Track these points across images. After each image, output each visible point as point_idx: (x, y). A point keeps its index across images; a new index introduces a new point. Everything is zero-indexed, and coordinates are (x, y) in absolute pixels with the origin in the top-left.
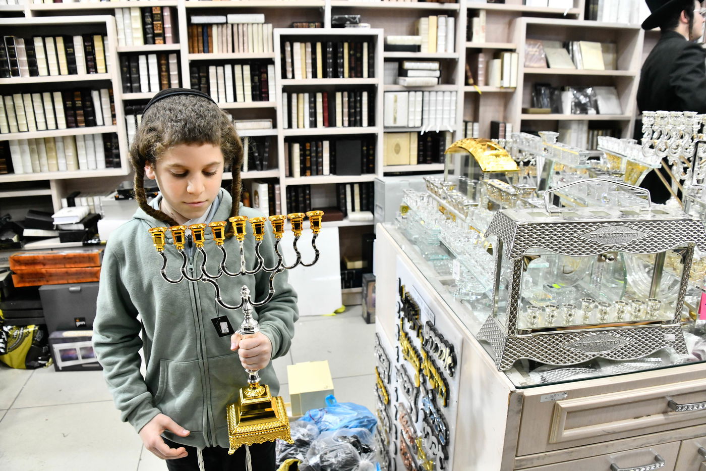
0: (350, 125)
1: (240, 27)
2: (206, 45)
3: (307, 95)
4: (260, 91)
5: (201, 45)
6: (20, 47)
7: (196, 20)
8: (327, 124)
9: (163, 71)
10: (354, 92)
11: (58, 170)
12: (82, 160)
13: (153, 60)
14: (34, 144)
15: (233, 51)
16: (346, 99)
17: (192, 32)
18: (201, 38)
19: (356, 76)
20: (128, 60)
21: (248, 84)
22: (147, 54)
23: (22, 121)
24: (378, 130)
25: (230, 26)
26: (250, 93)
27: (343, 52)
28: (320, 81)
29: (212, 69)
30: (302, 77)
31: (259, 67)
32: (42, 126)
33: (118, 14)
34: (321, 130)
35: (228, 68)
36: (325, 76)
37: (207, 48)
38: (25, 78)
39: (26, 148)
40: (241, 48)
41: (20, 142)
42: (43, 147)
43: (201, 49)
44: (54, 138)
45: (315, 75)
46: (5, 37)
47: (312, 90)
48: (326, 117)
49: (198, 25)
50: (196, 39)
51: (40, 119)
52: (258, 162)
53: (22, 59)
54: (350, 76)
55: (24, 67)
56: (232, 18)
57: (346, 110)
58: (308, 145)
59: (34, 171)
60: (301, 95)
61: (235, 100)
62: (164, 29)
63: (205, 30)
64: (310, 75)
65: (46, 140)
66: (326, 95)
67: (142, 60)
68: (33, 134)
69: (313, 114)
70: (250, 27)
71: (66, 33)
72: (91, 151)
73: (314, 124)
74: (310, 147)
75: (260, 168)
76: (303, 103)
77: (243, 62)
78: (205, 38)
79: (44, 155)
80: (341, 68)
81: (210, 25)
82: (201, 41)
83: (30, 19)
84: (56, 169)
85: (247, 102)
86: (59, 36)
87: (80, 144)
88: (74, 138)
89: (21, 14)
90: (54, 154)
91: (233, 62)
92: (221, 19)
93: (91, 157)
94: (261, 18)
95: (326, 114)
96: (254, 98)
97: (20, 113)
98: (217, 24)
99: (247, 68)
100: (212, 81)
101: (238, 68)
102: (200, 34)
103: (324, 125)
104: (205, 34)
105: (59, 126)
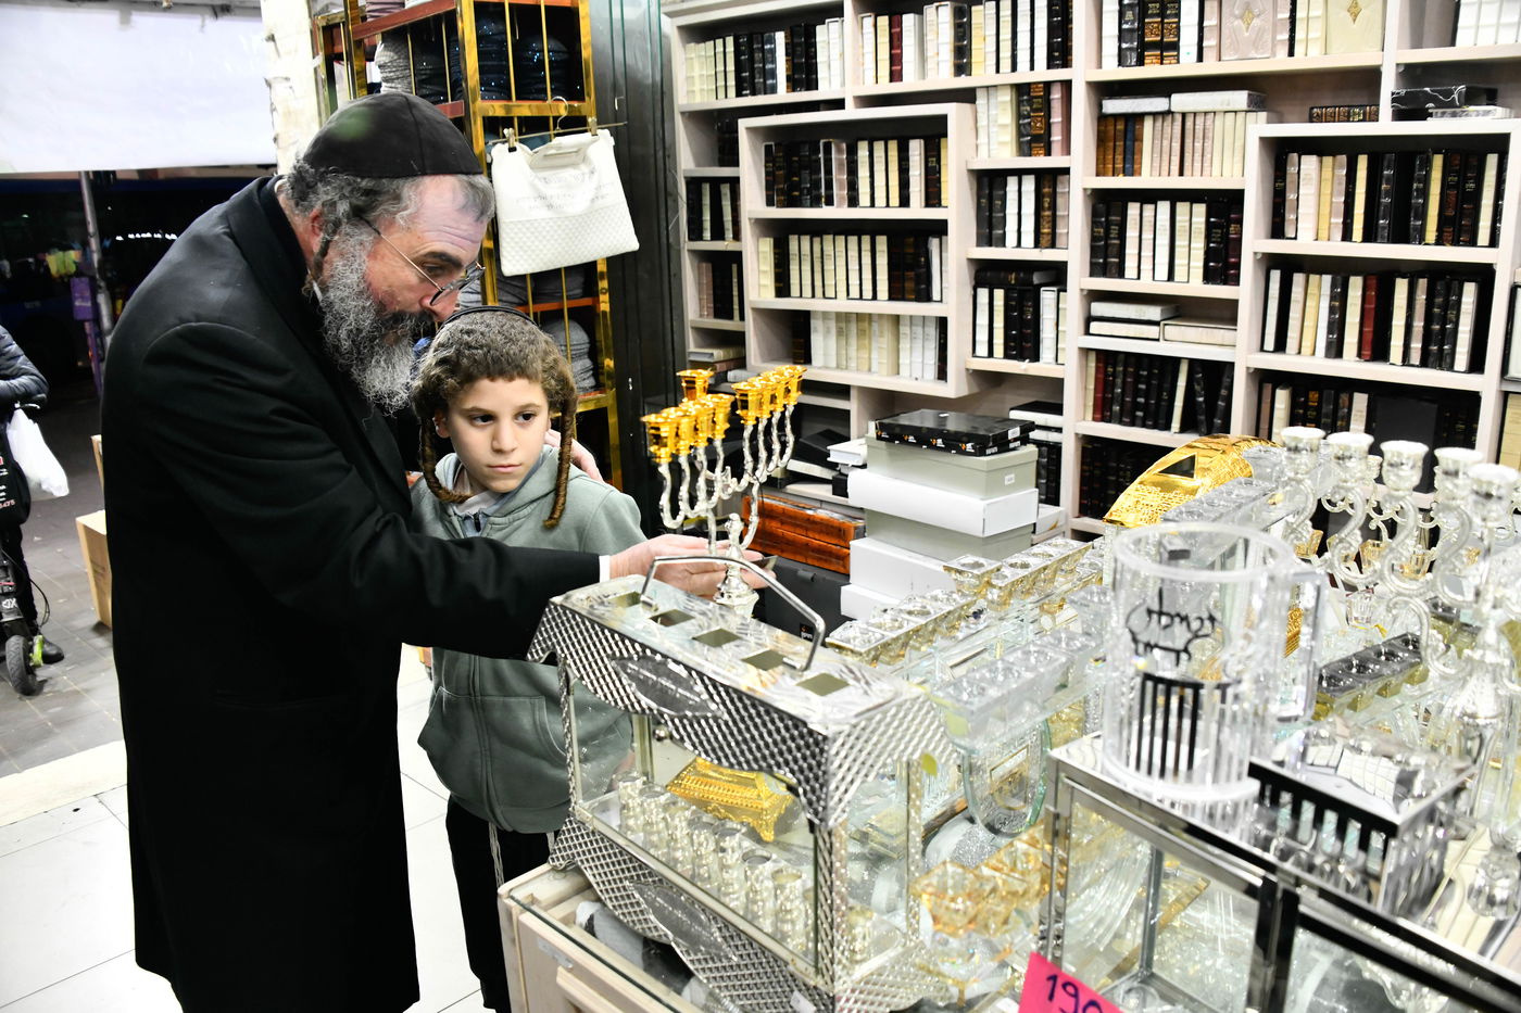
0: (1424, 363)
1: (1200, 120)
2: (1128, 156)
3: (1327, 279)
4: (1221, 264)
5: (1119, 158)
6: (838, 157)
7: (1113, 106)
8: (1367, 352)
9: (1044, 210)
10: (1445, 279)
11: (870, 370)
12: (904, 359)
13: (1029, 184)
14: (843, 318)
15: (1181, 173)
16: (1421, 297)
17: (1105, 132)
18: (1120, 144)
19: (1456, 242)
20: (989, 184)
21: (1199, 245)
22: (1020, 173)
23: (829, 281)
24: (1486, 385)
25: (1179, 118)
26: (1201, 264)
27: (1426, 180)
28: (1359, 249)
29: (1133, 209)
30: (1314, 233)
31: (1224, 207)
32: (855, 292)
33: (981, 100)
34: (1351, 366)
35: (1164, 207)
36: (1370, 236)
37: (1130, 166)
38: (839, 211)
39: (833, 325)
40: (1197, 165)
41: (825, 315)
42: (853, 327)
43: (1119, 166)
44: (870, 315)
45: (1347, 235)
46: (822, 141)
47: (1339, 269)
48: (1369, 337)
49: (1116, 117)
50: (1111, 144)
51: (854, 280)
52: (1203, 418)
53: (840, 177)
54: (1439, 242)
55: (840, 192)
56: (1181, 101)
57: (1419, 324)
58: (1314, 396)
59: (838, 367)
60: (1314, 278)
61: (1171, 277)
62: (1049, 126)
63: (1129, 127)
64: (1339, 235)
65: (860, 317)
66: (1373, 282)
67: (1012, 182)
68: (842, 305)
69: (1337, 326)
70: (1219, 118)
71: (900, 132)
72: (918, 344)
73: (1335, 349)
74: (1320, 401)
75: (1204, 430)
76: (1313, 299)
77: (1192, 196)
78: (1128, 143)
79: (853, 341)
80: (1416, 219)
81: (1138, 118)
82: (1120, 150)
83: (852, 113)
84: (866, 367)
85: (1192, 283)
86: (893, 139)
87: (904, 329)
88: (896, 319)
89: (838, 104)
90: (867, 342)
91: (1175, 196)
92: (1157, 104)
93: (917, 357)
94: (1240, 98)
95: (1368, 329)
96: (1209, 276)
97: (829, 266)
98: (1155, 115)
99: (1200, 210)
100: (1132, 233)
101: (1182, 208)
102: (1120, 135)
103: (1360, 355)
104: (1129, 136)
105: (879, 296)
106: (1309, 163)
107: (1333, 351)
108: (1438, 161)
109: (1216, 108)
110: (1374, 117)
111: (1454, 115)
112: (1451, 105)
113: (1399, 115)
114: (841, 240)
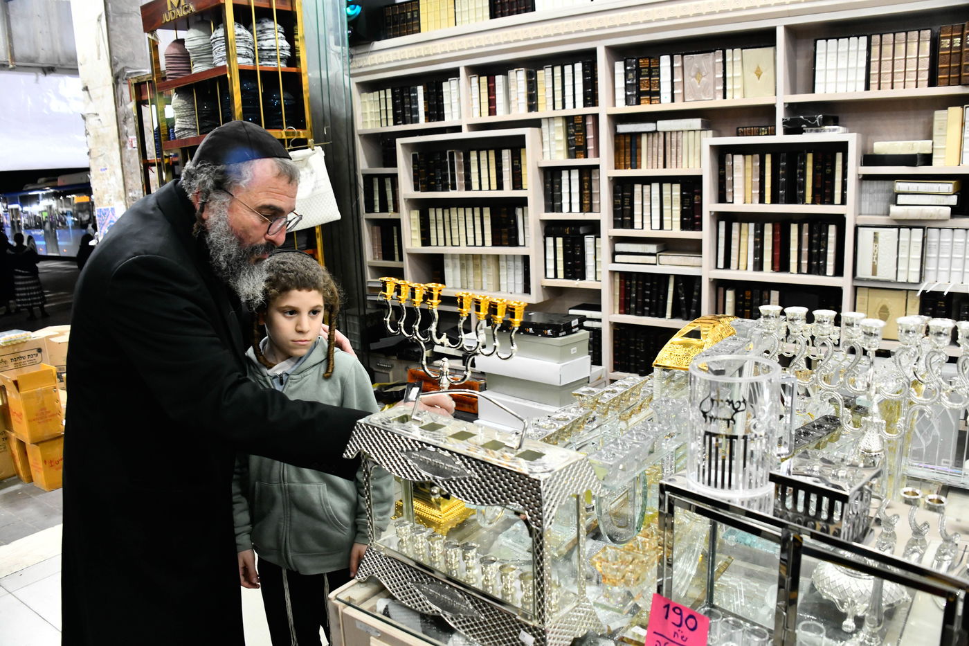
0: (809, 272)
1: (674, 136)
2: (633, 158)
3: (752, 225)
4: (691, 218)
5: (628, 158)
6: (458, 160)
7: (623, 128)
8: (777, 267)
9: (584, 189)
10: (817, 224)
11: (482, 289)
12: (503, 282)
13: (575, 175)
14: (464, 258)
15: (665, 167)
16: (806, 234)
17: (619, 143)
18: (628, 150)
19: (823, 202)
20: (551, 175)
21: (677, 208)
22: (569, 168)
23: (455, 235)
24: (845, 282)
25: (662, 135)
26: (679, 219)
27: (804, 168)
28: (769, 208)
29: (637, 188)
30: (743, 199)
31: (691, 186)
32: (471, 242)
33: (545, 125)
34: (768, 275)
35: (656, 186)
36: (775, 200)
37: (635, 164)
38: (460, 193)
39: (458, 262)
40: (674, 162)
41: (453, 256)
42: (471, 263)
43: (628, 163)
44: (481, 255)
45: (762, 200)
46: (448, 152)
47: (759, 220)
48: (777, 258)
49: (625, 134)
50: (623, 151)
51: (470, 235)
52: (684, 309)
53: (459, 173)
54: (814, 202)
55: (460, 182)
56: (663, 125)
57: (805, 250)
58: (748, 293)
59: (462, 288)
60: (744, 225)
61: (661, 227)
62: (586, 140)
63: (633, 141)
64: (757, 199)
65: (475, 257)
66: (778, 226)
67: (565, 174)
68: (463, 250)
69: (759, 252)
70: (685, 134)
71: (496, 145)
72: (512, 272)
73: (759, 266)
74: (752, 296)
75: (685, 316)
76: (745, 237)
77: (672, 180)
78: (633, 150)
79: (471, 271)
80: (800, 190)
81: (638, 135)
82: (628, 154)
83: (466, 134)
84: (480, 288)
85: (674, 230)
86: (491, 149)
87: (503, 263)
88: (497, 257)
89: (458, 129)
90: (479, 271)
91: (662, 180)
92: (649, 127)
93: (511, 280)
94: (696, 123)
95: (777, 254)
96: (684, 226)
97: (455, 227)
98: (648, 133)
99: (677, 187)
100: (637, 202)
101: (666, 187)
102: (628, 145)
103: (773, 268)
104: (633, 145)
105: (486, 243)
106: (738, 159)
107: (758, 267)
108: (810, 157)
109: (684, 129)
110: (773, 133)
111: (817, 131)
112: (815, 125)
113: (787, 132)
114: (461, 211)
